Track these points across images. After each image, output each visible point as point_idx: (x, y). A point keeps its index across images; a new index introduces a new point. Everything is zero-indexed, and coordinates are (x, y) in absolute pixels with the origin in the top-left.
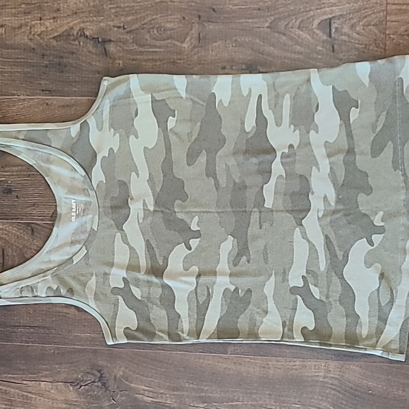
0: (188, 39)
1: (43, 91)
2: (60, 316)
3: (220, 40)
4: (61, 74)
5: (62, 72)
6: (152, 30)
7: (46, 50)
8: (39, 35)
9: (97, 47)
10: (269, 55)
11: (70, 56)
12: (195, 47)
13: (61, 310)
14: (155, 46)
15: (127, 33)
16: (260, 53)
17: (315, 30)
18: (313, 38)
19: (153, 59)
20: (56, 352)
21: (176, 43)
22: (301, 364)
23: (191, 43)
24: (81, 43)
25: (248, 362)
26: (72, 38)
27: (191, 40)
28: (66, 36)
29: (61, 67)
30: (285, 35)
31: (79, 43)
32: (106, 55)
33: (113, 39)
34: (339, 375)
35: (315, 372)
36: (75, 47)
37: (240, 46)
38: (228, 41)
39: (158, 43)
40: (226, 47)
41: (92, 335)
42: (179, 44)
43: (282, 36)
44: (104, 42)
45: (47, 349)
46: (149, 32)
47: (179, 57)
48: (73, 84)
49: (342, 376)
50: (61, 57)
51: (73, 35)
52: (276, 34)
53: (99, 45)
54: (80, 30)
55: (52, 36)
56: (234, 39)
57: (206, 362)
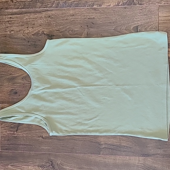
2: (36, 140)
4: (35, 48)
6: (69, 31)
7: (30, 39)
8: (27, 34)
11: (39, 41)
13: (36, 138)
15: (60, 32)
17: (132, 31)
20: (35, 154)
21: (79, 36)
22: (129, 158)
25: (109, 157)
26: (39, 35)
27: (84, 35)
28: (37, 34)
29: (35, 46)
31: (42, 36)
33: (55, 35)
34: (143, 162)
35: (134, 161)
36: (40, 38)
38: (99, 35)
39: (72, 36)
41: (48, 148)
43: (119, 33)
44: (52, 36)
45: (31, 153)
46: (68, 32)
49: (145, 163)
50: (35, 42)
51: (40, 34)
52: (117, 32)
53: (50, 37)
54: (42, 32)
55: (32, 34)
56: (101, 34)
57: (92, 158)
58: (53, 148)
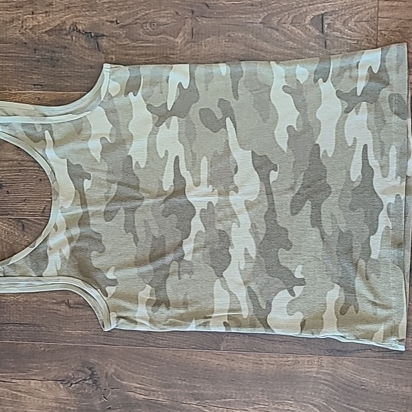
0: (181, 34)
1: (34, 85)
2: (50, 312)
3: (214, 35)
4: (53, 69)
5: (54, 66)
6: (145, 25)
7: (38, 44)
8: (31, 29)
9: (89, 42)
10: (262, 50)
11: (63, 50)
12: (188, 42)
13: (51, 306)
14: (148, 41)
15: (120, 27)
16: (253, 48)
17: (308, 26)
18: (306, 34)
19: (146, 54)
20: (47, 350)
21: (169, 38)
22: (294, 359)
23: (185, 38)
24: (74, 38)
25: (241, 358)
26: (64, 32)
27: (184, 35)
28: (58, 30)
29: (53, 62)
30: (277, 30)
31: (72, 37)
32: (99, 50)
33: (106, 34)
34: (332, 370)
35: (308, 368)
36: (67, 41)
37: (233, 41)
38: (221, 37)
39: (151, 38)
40: (219, 42)
41: (84, 332)
42: (172, 39)
43: (275, 31)
44: (97, 36)
45: (38, 347)
46: (142, 27)
47: (172, 52)
48: (66, 79)
49: (335, 371)
50: (54, 52)
51: (65, 29)
52: (269, 30)
53: (92, 40)
54: (72, 25)
55: (44, 31)
56: (227, 34)
57: (199, 358)
58: (96, 333)
